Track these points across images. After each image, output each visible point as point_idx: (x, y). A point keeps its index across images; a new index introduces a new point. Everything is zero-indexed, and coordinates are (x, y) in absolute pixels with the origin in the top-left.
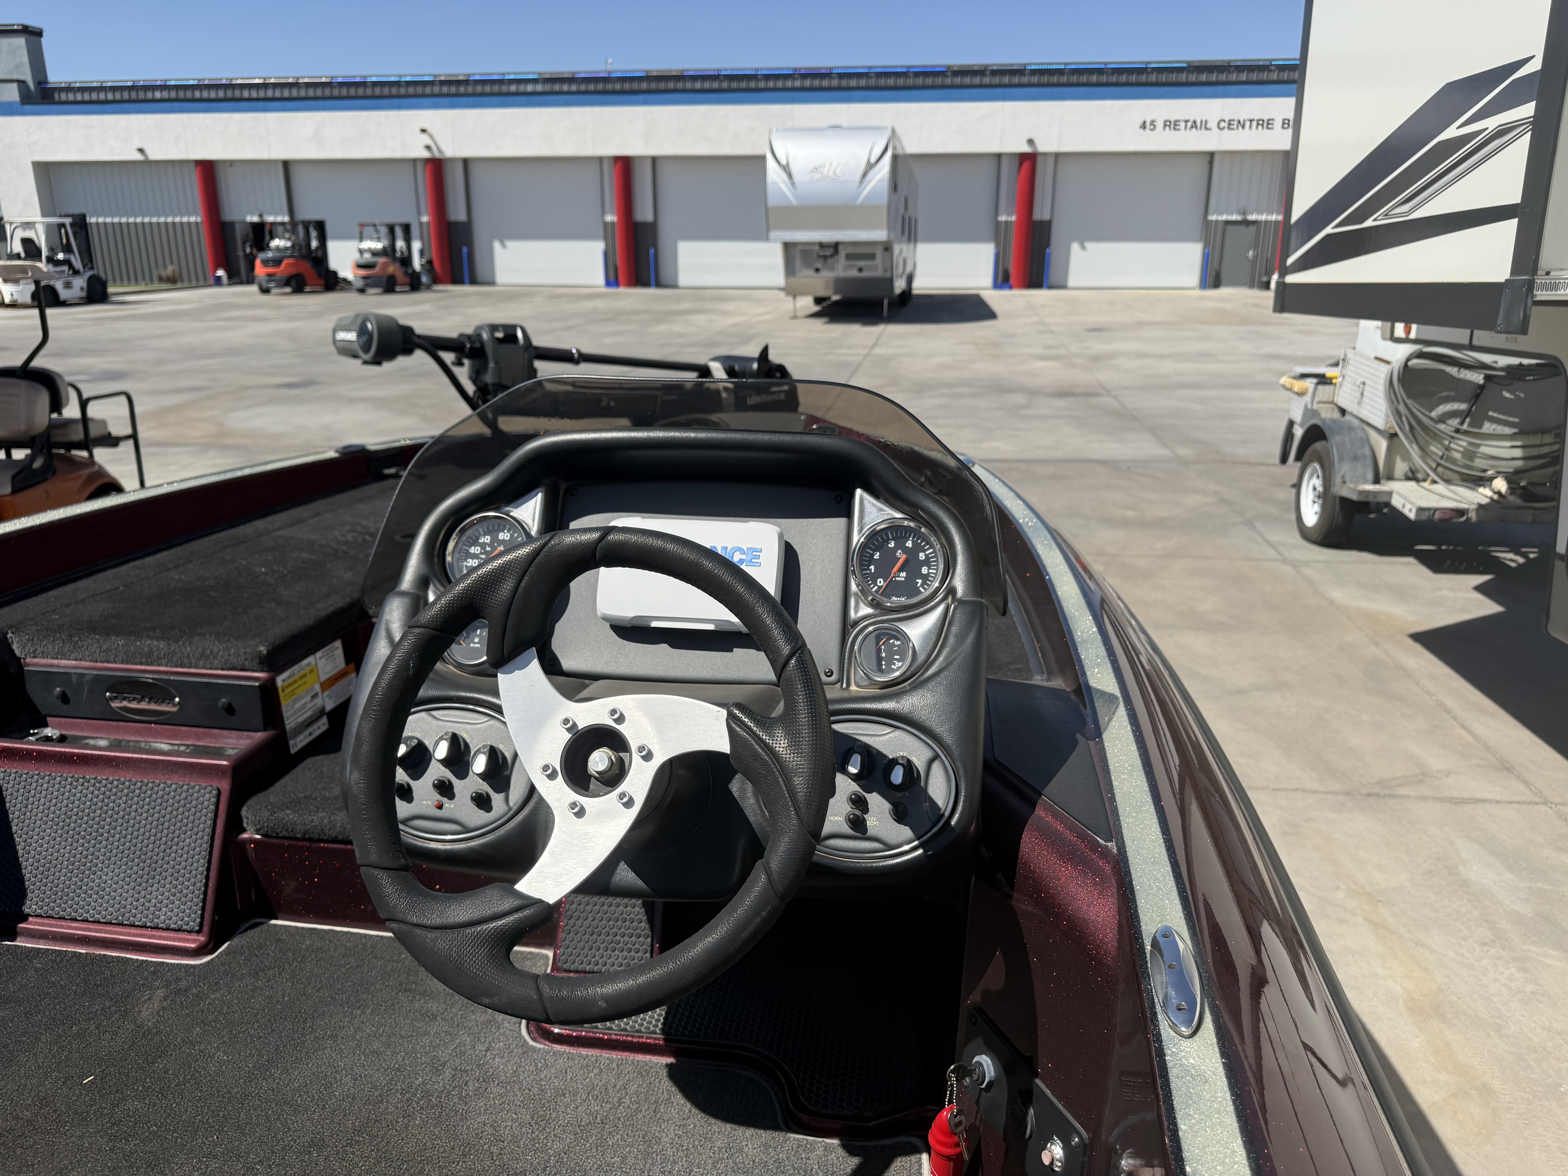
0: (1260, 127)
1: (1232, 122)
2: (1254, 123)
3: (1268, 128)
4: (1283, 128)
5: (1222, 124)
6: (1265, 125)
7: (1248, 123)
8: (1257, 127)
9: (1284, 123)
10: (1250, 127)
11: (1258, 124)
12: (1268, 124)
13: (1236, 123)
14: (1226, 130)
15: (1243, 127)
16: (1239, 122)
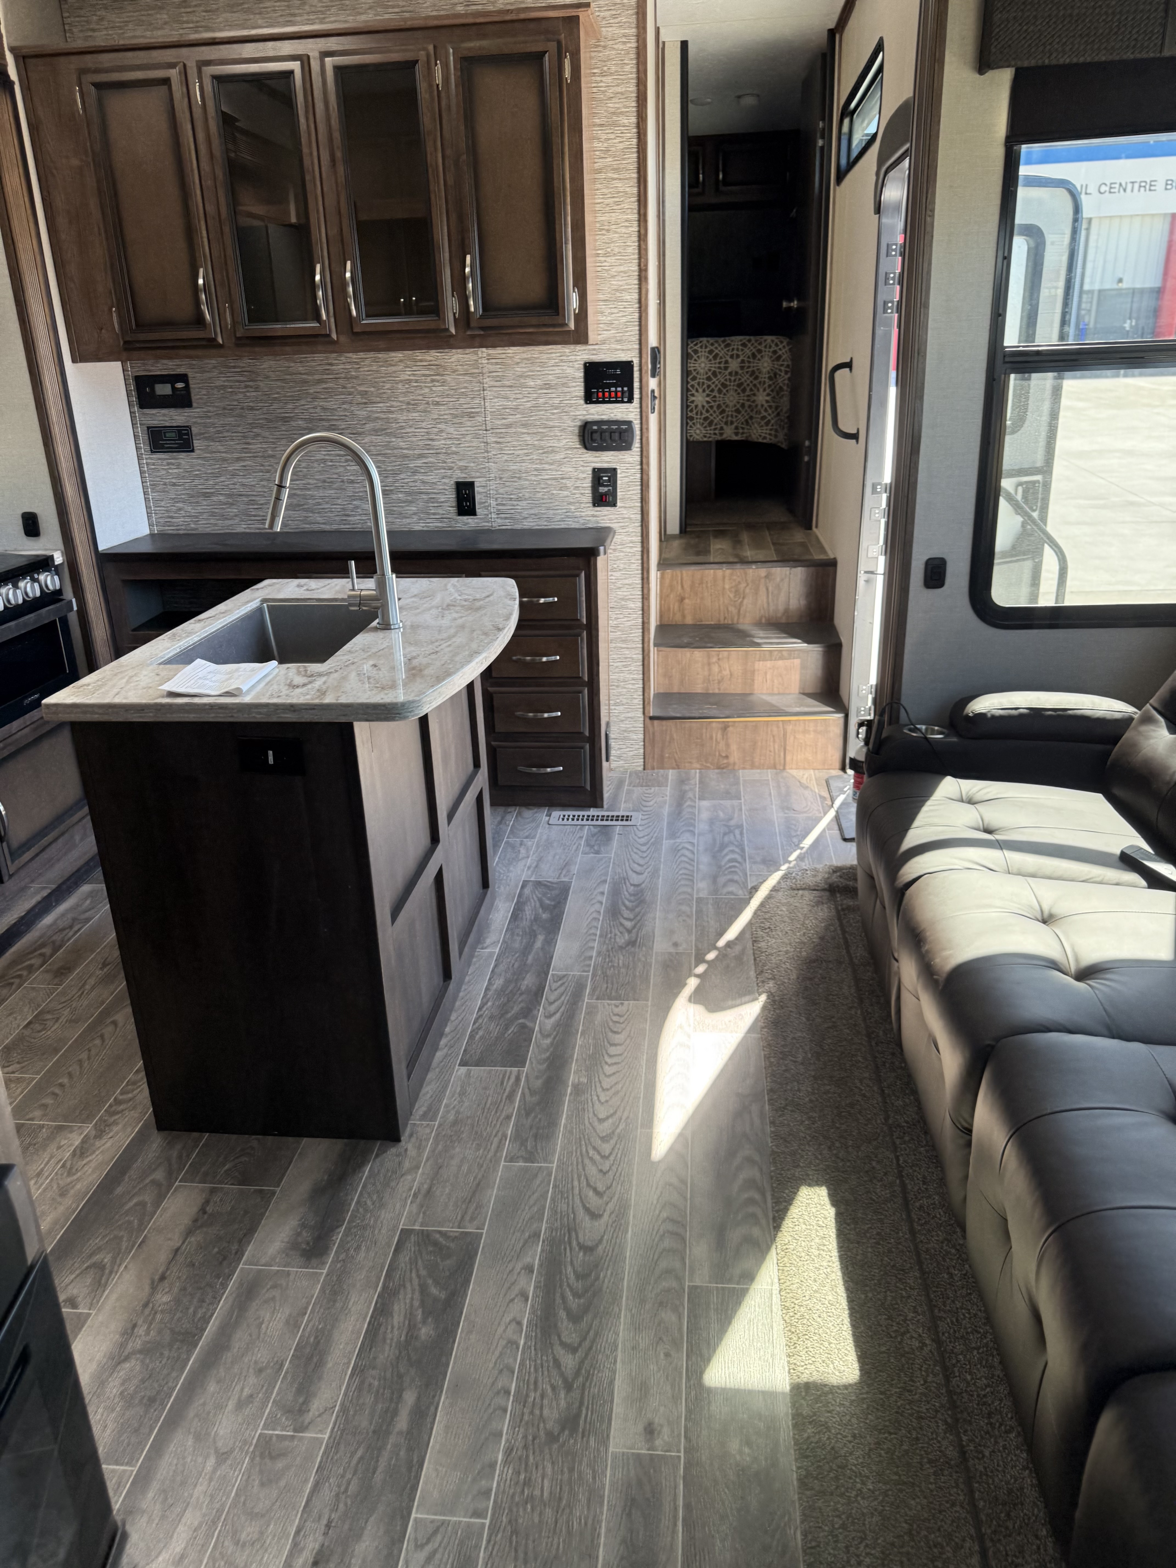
0: (1142, 189)
1: (1113, 186)
2: (1136, 186)
3: (1150, 190)
4: (1166, 189)
5: (1103, 189)
6: (1148, 187)
7: (1129, 186)
8: (1139, 190)
9: (1167, 184)
10: (1132, 191)
11: (1140, 186)
12: (1151, 185)
13: (1117, 186)
14: (1107, 193)
15: (1125, 190)
16: (1121, 185)
